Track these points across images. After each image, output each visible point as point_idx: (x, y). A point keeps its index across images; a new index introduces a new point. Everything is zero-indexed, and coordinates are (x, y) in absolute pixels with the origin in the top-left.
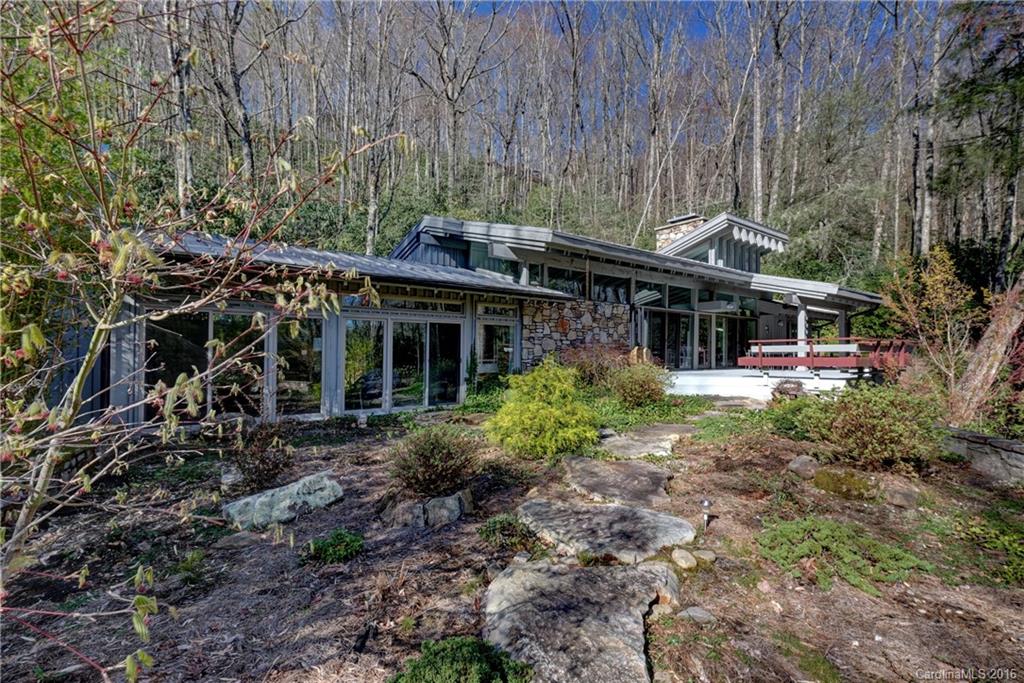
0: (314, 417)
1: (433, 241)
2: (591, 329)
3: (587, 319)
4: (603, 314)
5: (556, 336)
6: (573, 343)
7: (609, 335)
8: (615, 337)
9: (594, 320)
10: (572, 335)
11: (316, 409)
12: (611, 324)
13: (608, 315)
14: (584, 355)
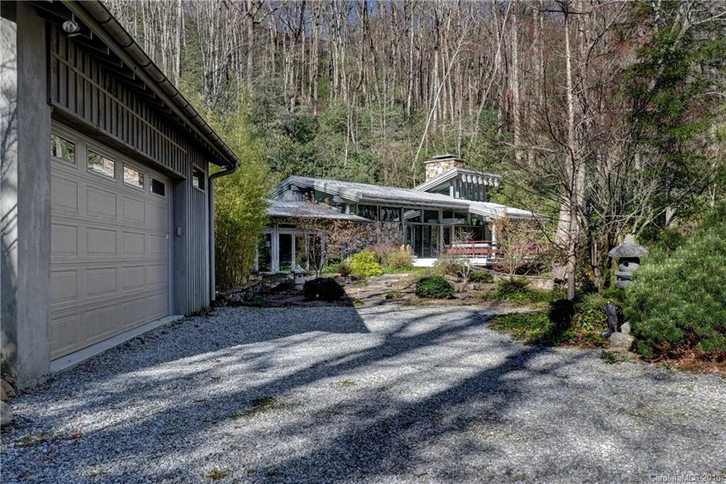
0: (268, 273)
1: (297, 189)
2: (380, 235)
3: (378, 231)
4: (387, 228)
5: (363, 239)
6: (371, 243)
7: (390, 238)
8: (393, 239)
9: (382, 231)
10: (371, 239)
11: (269, 271)
12: (391, 233)
13: (389, 228)
14: (377, 249)
